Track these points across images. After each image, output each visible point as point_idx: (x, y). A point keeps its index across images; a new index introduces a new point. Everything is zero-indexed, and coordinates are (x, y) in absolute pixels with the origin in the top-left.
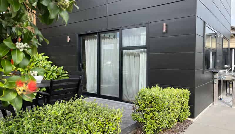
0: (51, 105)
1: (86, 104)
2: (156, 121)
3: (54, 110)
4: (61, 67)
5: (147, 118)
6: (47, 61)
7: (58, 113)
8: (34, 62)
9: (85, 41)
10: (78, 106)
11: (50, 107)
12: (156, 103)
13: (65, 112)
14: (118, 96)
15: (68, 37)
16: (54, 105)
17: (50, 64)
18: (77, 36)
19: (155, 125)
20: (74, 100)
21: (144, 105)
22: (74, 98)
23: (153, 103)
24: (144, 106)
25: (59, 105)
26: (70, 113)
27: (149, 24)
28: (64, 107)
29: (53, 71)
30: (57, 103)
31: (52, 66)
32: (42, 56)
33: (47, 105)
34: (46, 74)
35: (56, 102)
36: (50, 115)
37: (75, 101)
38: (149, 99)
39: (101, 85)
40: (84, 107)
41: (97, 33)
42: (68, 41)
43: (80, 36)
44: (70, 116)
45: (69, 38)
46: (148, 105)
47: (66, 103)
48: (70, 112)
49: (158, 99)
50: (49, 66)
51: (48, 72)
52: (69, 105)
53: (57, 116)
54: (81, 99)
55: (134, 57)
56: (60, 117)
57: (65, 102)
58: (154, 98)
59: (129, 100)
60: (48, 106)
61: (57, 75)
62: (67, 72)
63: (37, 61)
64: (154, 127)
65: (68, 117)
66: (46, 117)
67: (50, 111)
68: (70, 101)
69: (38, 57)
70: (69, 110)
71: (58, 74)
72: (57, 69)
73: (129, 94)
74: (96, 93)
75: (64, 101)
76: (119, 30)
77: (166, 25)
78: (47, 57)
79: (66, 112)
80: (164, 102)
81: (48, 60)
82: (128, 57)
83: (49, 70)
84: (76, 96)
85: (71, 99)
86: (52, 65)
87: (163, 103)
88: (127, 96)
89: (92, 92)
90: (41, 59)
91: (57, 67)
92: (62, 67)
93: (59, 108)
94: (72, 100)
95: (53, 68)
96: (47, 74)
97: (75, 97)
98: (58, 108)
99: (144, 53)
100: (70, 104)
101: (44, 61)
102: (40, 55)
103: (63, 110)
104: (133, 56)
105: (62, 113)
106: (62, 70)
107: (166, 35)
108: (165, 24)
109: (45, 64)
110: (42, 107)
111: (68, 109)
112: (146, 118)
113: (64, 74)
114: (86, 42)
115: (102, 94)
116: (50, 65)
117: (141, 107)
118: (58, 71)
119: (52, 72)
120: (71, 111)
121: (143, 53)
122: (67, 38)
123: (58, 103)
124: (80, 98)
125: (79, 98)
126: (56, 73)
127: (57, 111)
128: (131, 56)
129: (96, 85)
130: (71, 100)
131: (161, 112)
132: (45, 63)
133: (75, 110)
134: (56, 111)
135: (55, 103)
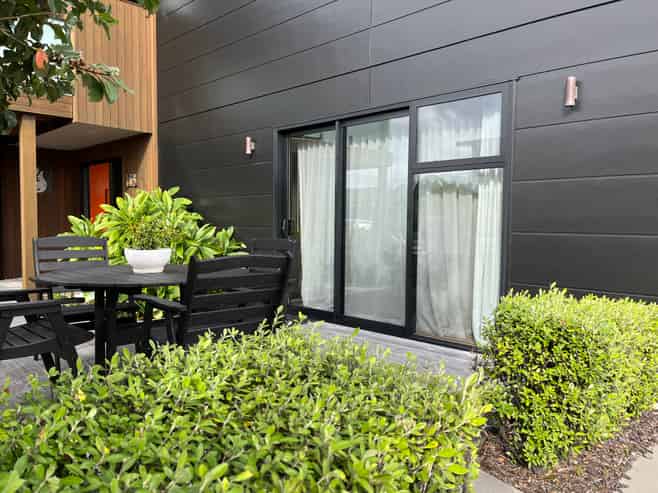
0: (181, 347)
1: (322, 346)
2: (567, 418)
3: (191, 369)
4: (226, 229)
5: (531, 404)
6: (185, 212)
7: (208, 387)
8: (150, 214)
9: (299, 152)
10: (291, 355)
11: (178, 355)
12: (568, 349)
13: (238, 378)
14: (400, 322)
15: (248, 139)
16: (195, 349)
17: (194, 220)
18: (275, 134)
19: (565, 430)
20: (270, 328)
21: (519, 356)
22: (270, 322)
23: (558, 349)
24: (522, 361)
25: (215, 349)
26: (257, 384)
27: (514, 82)
28: (234, 359)
29: (204, 242)
30: (205, 342)
31: (200, 227)
32: (173, 197)
33: (166, 348)
34: (185, 251)
35: (203, 335)
36: (174, 392)
37: (274, 332)
38: (540, 332)
39: (346, 288)
40: (317, 361)
41: (337, 123)
42: (248, 152)
43: (283, 133)
44: (258, 403)
45: (252, 141)
46: (536, 355)
47: (243, 339)
48: (257, 380)
49: (576, 334)
50: (192, 227)
51: (189, 242)
52: (252, 348)
53: (203, 400)
54: (298, 327)
55: (458, 197)
56: (215, 405)
57: (238, 337)
58: (560, 329)
59: (437, 335)
60: (170, 353)
61: (216, 253)
62: (244, 246)
63: (157, 210)
64: (560, 440)
65: (250, 406)
66: (154, 402)
67: (171, 374)
68: (258, 334)
69: (162, 200)
70: (252, 371)
71: (217, 250)
72: (215, 235)
73: (437, 315)
74: (332, 311)
75: (234, 332)
76: (407, 108)
77: (578, 84)
78: (188, 202)
79: (244, 380)
80: (605, 347)
81: (190, 209)
82: (437, 197)
83: (193, 239)
84: (280, 314)
85: (262, 326)
86: (200, 224)
87: (600, 352)
88: (431, 323)
89: (318, 308)
90: (170, 207)
91: (217, 231)
92: (231, 231)
93: (213, 363)
94: (265, 329)
95: (205, 234)
96: (185, 249)
97: (275, 320)
98: (210, 361)
99: (492, 183)
100: (256, 345)
101: (177, 211)
102: (167, 194)
103: (230, 372)
104: (455, 194)
105: (224, 383)
106: (231, 239)
107: (575, 116)
108: (572, 80)
109: (179, 221)
110: (143, 355)
111: (250, 366)
112: (528, 404)
113: (236, 251)
114: (301, 153)
115: (349, 312)
116: (196, 223)
117: (508, 363)
118: (218, 241)
119: (202, 245)
120: (263, 378)
121: (488, 183)
122: (245, 140)
123: (209, 341)
124: (294, 323)
125: (290, 323)
126: (214, 246)
127: (204, 377)
128: (445, 195)
129: (330, 286)
130: (260, 330)
131: (591, 386)
132: (181, 216)
133: (277, 373)
134: (197, 376)
135: (197, 341)
